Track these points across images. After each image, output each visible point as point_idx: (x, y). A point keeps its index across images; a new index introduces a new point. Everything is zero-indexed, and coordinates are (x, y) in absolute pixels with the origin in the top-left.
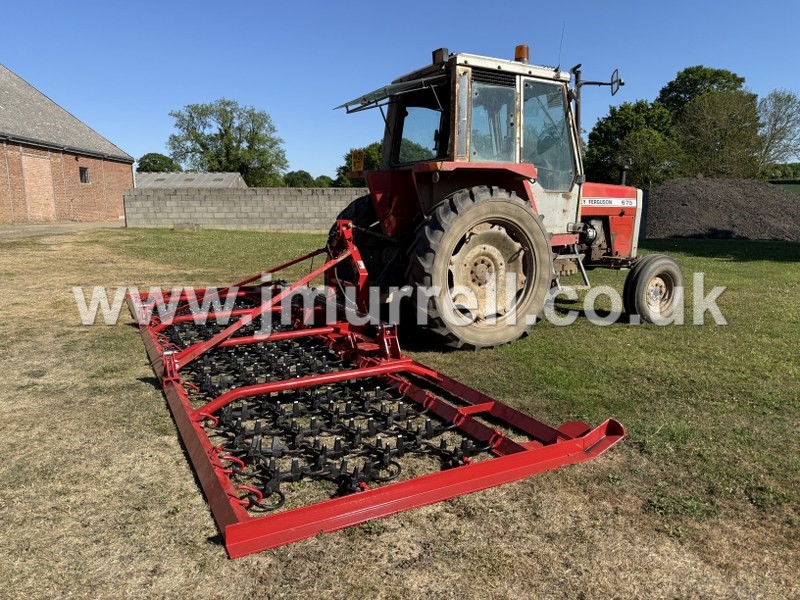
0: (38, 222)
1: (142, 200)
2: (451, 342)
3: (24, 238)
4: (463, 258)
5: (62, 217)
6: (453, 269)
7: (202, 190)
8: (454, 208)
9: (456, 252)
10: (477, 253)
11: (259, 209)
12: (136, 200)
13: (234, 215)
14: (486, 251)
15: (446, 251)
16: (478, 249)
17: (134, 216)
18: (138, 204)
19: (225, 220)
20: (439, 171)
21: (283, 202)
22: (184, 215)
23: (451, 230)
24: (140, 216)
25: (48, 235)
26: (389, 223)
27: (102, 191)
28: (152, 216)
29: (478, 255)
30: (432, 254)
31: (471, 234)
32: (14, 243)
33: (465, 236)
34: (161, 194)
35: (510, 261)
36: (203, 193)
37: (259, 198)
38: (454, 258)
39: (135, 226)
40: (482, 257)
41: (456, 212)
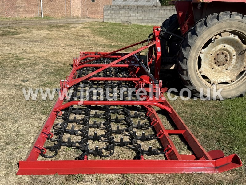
0: (74, 17)
1: (110, 10)
2: (195, 93)
3: (65, 24)
4: (210, 51)
5: (84, 16)
6: (202, 56)
7: (135, 6)
8: (206, 24)
9: (204, 47)
10: (219, 48)
11: (157, 16)
12: (108, 10)
13: (146, 18)
14: (225, 48)
15: (198, 46)
16: (220, 46)
17: (107, 17)
18: (109, 12)
19: (142, 21)
20: (201, 3)
21: (168, 13)
22: (126, 18)
23: (202, 35)
24: (109, 17)
25: (74, 23)
26: (185, 28)
27: (99, 5)
28: (114, 17)
29: (220, 50)
30: (189, 48)
31: (216, 38)
32: (61, 26)
33: (212, 38)
34: (118, 8)
35: (240, 54)
36: (134, 8)
37: (158, 11)
38: (203, 50)
39: (107, 21)
40: (223, 51)
41: (207, 26)
